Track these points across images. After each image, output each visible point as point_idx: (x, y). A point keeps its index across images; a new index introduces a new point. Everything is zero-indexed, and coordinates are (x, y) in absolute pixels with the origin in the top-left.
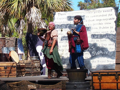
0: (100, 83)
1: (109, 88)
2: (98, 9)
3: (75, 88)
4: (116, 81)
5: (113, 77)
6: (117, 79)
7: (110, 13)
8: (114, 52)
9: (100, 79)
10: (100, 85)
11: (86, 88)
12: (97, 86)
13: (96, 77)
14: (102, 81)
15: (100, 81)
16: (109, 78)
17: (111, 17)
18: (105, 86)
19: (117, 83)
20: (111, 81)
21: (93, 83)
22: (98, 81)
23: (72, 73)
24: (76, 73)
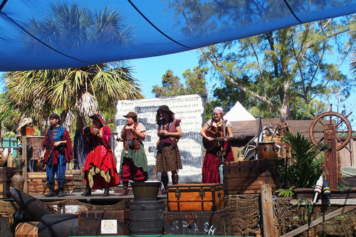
0: (178, 203)
1: (191, 208)
2: (178, 97)
3: (143, 209)
4: (200, 199)
5: (197, 194)
6: (202, 196)
7: (196, 102)
8: (199, 158)
9: (178, 197)
10: (178, 205)
11: (157, 209)
12: (173, 205)
13: (173, 194)
14: (181, 199)
15: (178, 199)
16: (190, 195)
17: (196, 108)
18: (185, 206)
19: (202, 202)
20: (193, 199)
21: (168, 202)
22: (176, 199)
23: (139, 188)
24: (145, 188)
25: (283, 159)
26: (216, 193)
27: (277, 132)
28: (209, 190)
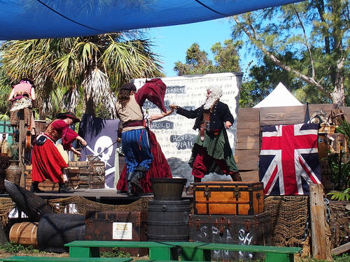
0: (207, 204)
1: (223, 211)
2: (208, 75)
3: (164, 211)
4: (235, 200)
5: (231, 194)
6: (237, 197)
7: (229, 82)
9: (207, 197)
10: (208, 207)
11: (182, 211)
12: (201, 207)
13: (202, 193)
14: (210, 200)
15: (208, 199)
16: (223, 196)
17: (230, 89)
18: (217, 208)
19: (237, 204)
20: (226, 200)
21: (195, 202)
22: (204, 200)
23: (160, 185)
24: (167, 185)
25: (338, 154)
26: (255, 193)
27: (330, 121)
28: (246, 190)
